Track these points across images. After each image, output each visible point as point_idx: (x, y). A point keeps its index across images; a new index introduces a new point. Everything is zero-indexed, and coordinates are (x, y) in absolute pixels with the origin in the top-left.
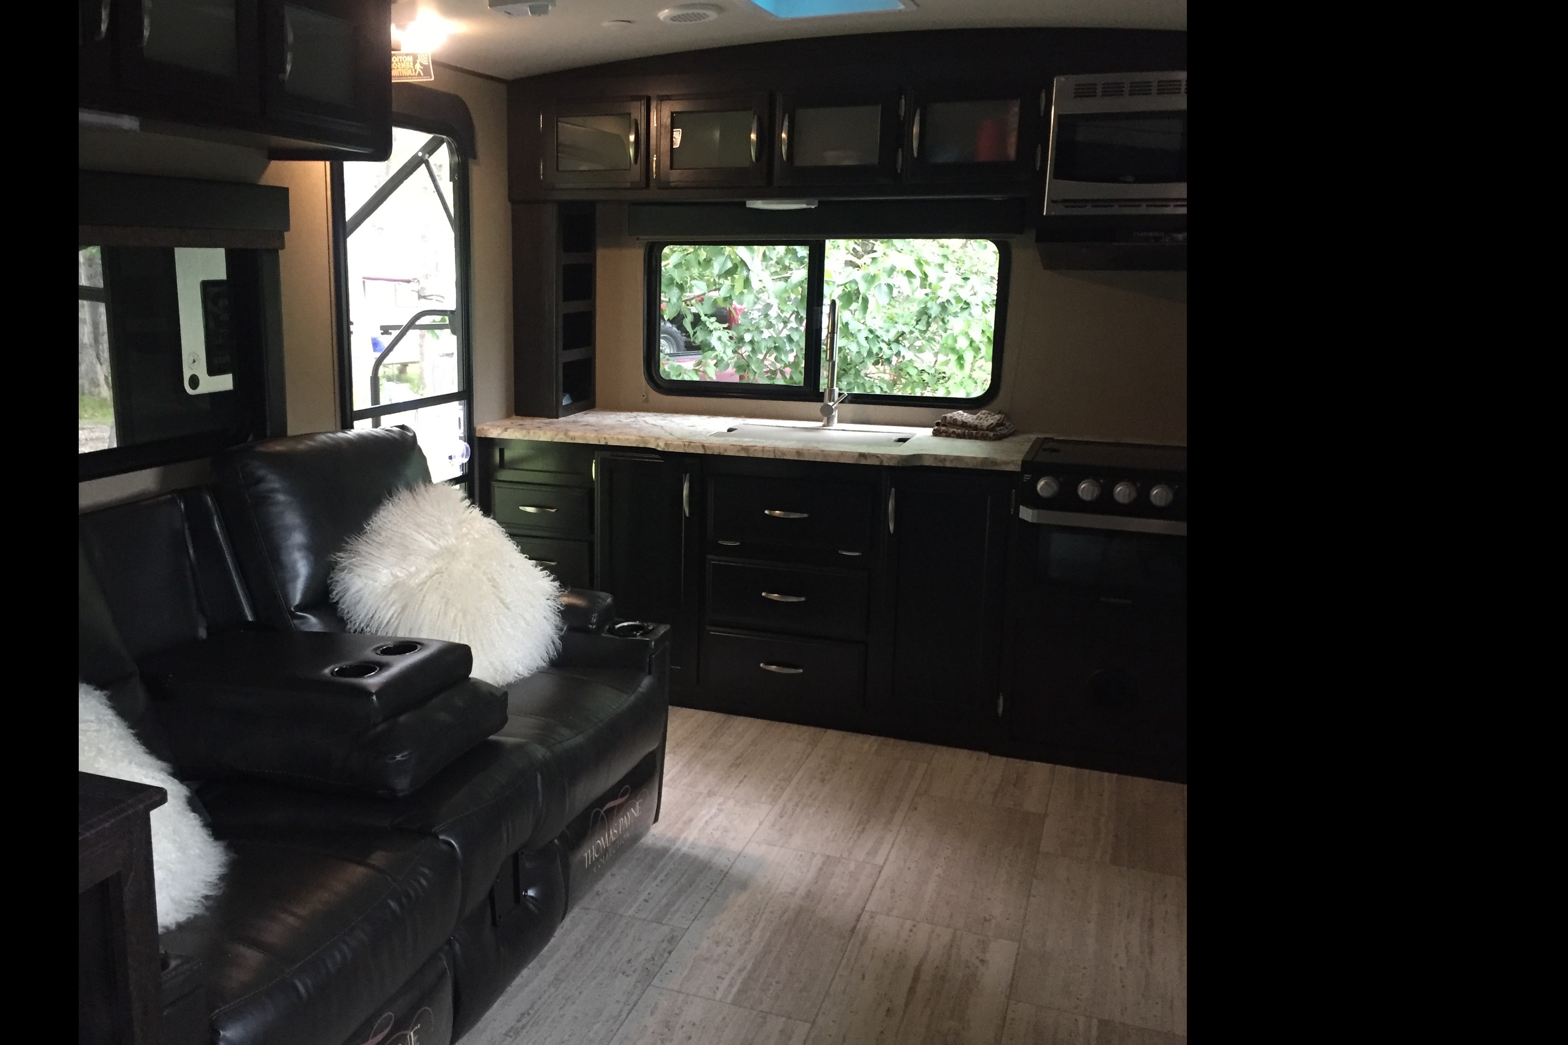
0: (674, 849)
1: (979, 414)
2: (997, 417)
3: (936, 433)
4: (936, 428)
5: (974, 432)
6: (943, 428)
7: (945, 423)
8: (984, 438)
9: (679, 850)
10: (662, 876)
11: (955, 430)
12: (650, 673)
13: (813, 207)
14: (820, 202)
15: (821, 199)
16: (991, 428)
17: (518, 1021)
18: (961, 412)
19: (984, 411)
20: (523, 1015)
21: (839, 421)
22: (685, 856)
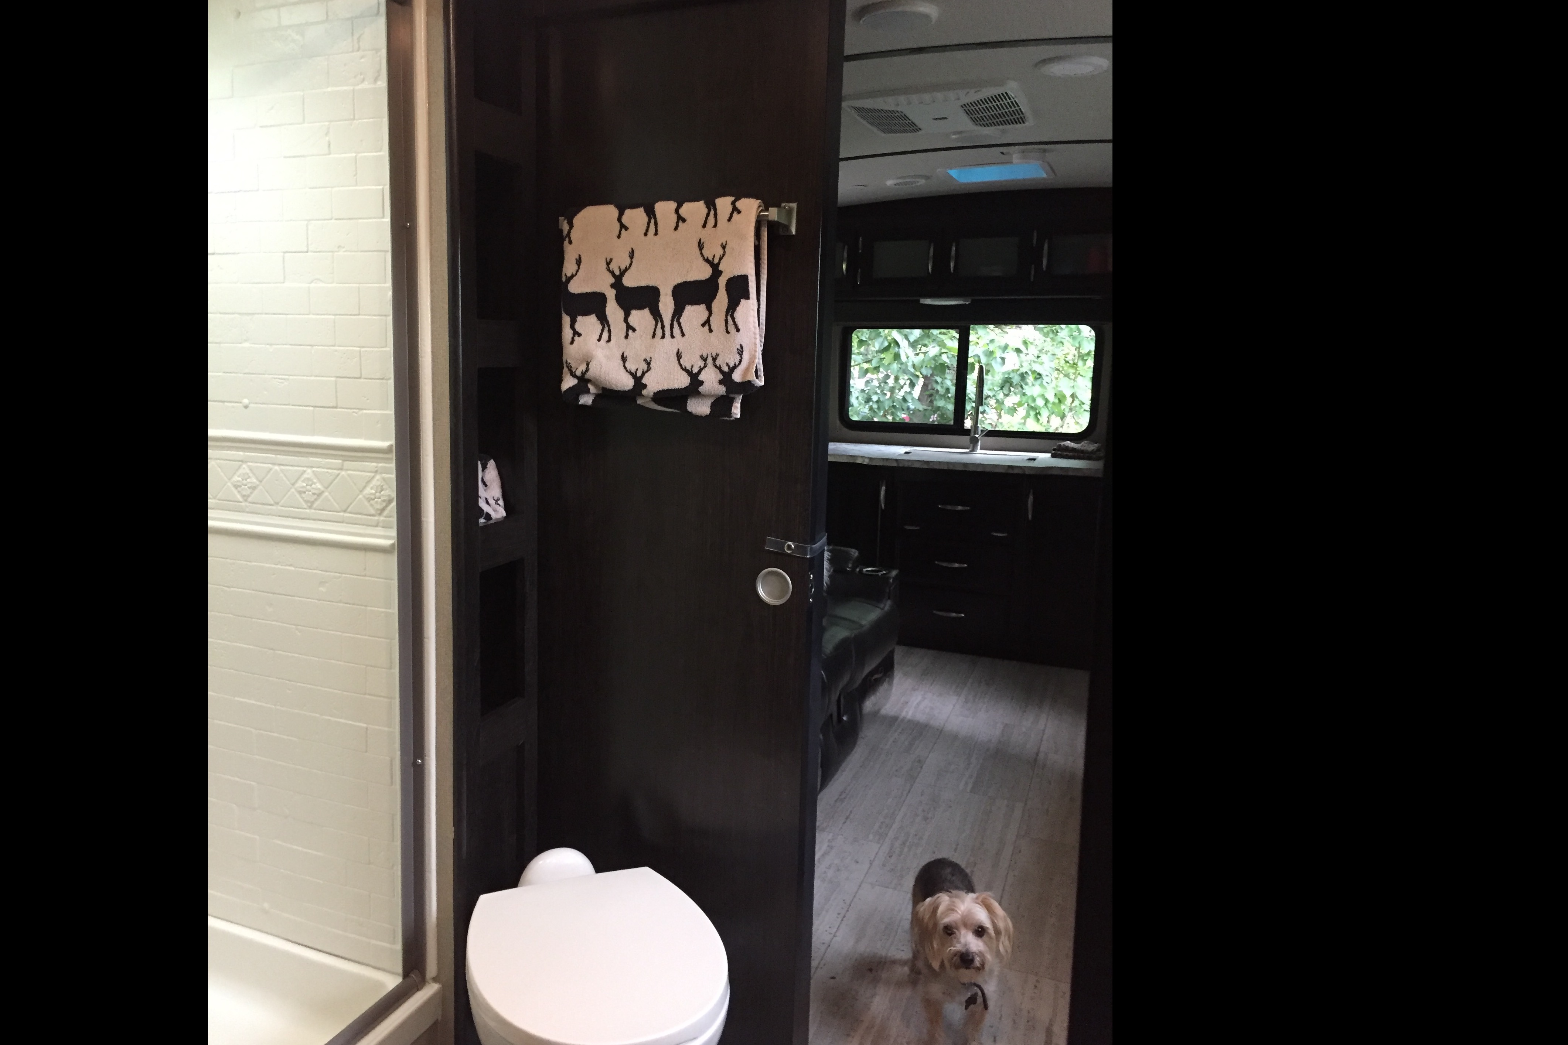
0: (901, 717)
1: (1083, 443)
2: (1096, 445)
3: (1053, 456)
4: (1053, 452)
5: (1082, 455)
6: (1059, 452)
7: (1060, 448)
8: (1089, 458)
9: (904, 718)
10: (899, 731)
11: (1068, 454)
12: (889, 598)
13: (967, 303)
14: (973, 301)
15: (974, 298)
16: (1092, 452)
17: (840, 795)
18: (1069, 442)
19: (1086, 442)
20: (842, 792)
21: (981, 449)
22: (909, 721)
